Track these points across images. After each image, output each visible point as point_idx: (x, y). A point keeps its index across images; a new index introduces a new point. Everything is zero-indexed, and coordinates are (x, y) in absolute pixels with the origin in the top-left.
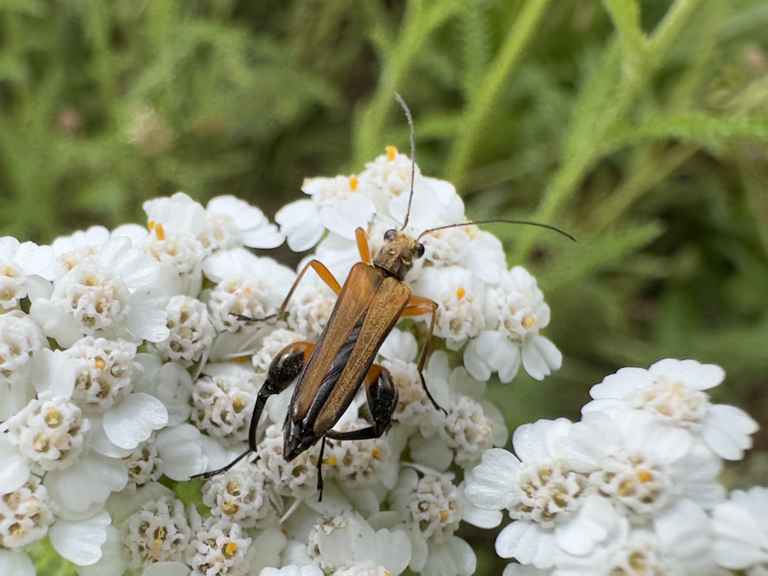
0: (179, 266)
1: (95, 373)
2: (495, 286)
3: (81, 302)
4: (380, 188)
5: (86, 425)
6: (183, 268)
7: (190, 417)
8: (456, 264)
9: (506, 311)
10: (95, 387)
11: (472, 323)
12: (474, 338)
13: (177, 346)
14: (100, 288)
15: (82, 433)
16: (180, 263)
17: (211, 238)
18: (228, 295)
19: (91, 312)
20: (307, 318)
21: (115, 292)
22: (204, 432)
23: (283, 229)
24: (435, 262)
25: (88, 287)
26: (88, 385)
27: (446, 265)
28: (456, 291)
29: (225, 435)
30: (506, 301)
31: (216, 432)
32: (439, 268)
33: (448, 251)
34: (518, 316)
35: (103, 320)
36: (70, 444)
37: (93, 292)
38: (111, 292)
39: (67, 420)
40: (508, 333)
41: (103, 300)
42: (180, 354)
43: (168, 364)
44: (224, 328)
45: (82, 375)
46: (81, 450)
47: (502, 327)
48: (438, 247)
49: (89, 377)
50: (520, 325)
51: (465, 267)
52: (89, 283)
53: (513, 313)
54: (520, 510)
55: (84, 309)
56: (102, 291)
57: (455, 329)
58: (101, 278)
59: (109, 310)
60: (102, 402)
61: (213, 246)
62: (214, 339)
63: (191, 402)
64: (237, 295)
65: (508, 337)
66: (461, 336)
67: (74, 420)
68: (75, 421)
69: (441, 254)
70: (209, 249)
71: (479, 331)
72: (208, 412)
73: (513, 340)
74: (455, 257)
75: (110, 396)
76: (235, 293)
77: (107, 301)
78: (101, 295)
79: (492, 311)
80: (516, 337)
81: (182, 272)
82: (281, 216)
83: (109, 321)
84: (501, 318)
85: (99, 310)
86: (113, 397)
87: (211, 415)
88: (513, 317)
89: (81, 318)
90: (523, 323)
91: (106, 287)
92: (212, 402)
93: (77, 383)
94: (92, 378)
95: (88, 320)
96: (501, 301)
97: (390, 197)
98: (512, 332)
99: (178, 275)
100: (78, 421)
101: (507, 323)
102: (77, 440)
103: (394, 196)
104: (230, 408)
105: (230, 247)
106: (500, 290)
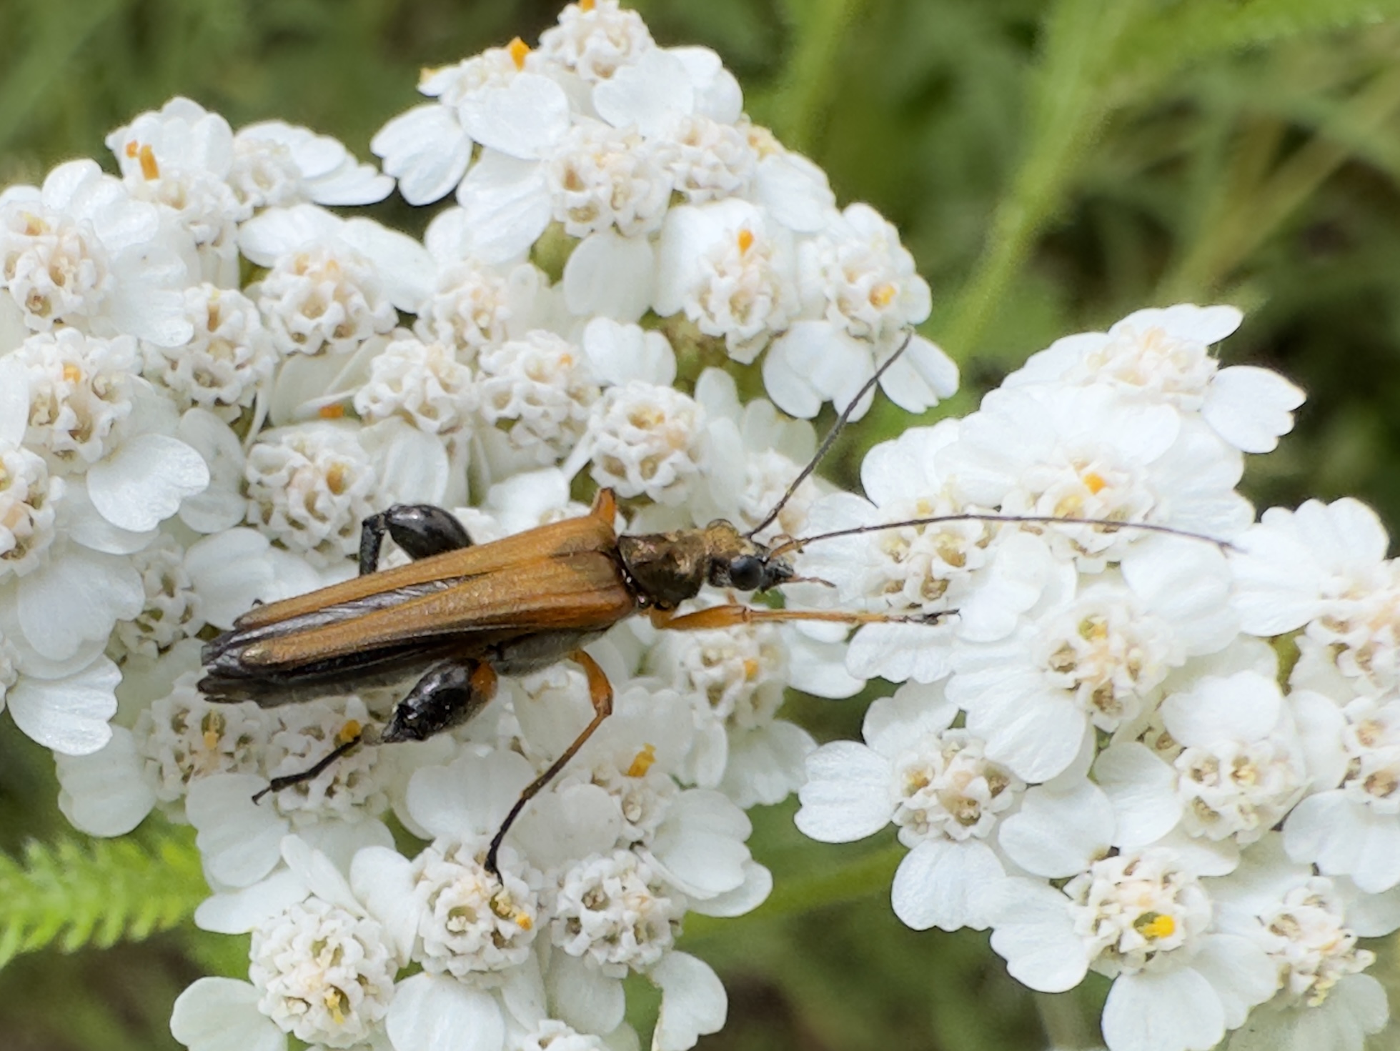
0: (194, 228)
1: (63, 389)
2: (812, 236)
3: (21, 267)
4: (572, 68)
5: (56, 489)
6: (203, 231)
7: (246, 516)
8: (734, 193)
9: (837, 275)
10: (67, 418)
11: (774, 300)
12: (780, 334)
13: (206, 378)
14: (55, 239)
15: (53, 504)
16: (194, 223)
17: (249, 184)
18: (294, 278)
19: (43, 282)
20: (454, 319)
21: (83, 247)
22: (277, 543)
23: (389, 167)
24: (693, 193)
25: (30, 239)
26: (53, 416)
27: (713, 199)
28: (736, 238)
29: (317, 542)
30: (836, 259)
31: (299, 537)
32: (699, 205)
33: (714, 167)
34: (863, 284)
35: (66, 299)
36: (31, 521)
37: (43, 246)
38: (76, 245)
39: (21, 476)
40: (846, 321)
41: (64, 261)
42: (214, 392)
43: (192, 412)
44: (292, 346)
45: (40, 396)
46: (53, 535)
47: (833, 310)
48: (696, 163)
49: (53, 399)
50: (868, 304)
51: (751, 199)
52: (32, 231)
53: (851, 278)
54: (883, 592)
55: (28, 277)
56: (59, 246)
57: (740, 311)
58: (52, 221)
59: (76, 278)
60: (81, 448)
61: (254, 199)
62: (278, 366)
63: (244, 489)
64: (312, 275)
65: (847, 329)
66: (754, 325)
67: (33, 478)
68: (36, 483)
69: (702, 175)
70: (248, 206)
71: (790, 319)
72: (278, 500)
73: (857, 337)
74: (729, 180)
75: (95, 435)
76: (307, 272)
77: (71, 262)
78: (57, 252)
79: (812, 281)
80: (862, 330)
81: (200, 239)
82: (381, 143)
83: (78, 300)
84: (830, 292)
85: (58, 280)
86: (102, 438)
87: (285, 505)
88: (852, 287)
89: (25, 298)
90: (874, 300)
91: (66, 238)
92: (286, 480)
93: (33, 411)
94: (59, 400)
95: (39, 303)
96: (827, 259)
97: (593, 82)
98: (853, 319)
99: (194, 247)
100: (41, 482)
101: (842, 303)
102: (44, 515)
103: (599, 79)
104: (321, 485)
105: (287, 202)
106: (823, 240)
